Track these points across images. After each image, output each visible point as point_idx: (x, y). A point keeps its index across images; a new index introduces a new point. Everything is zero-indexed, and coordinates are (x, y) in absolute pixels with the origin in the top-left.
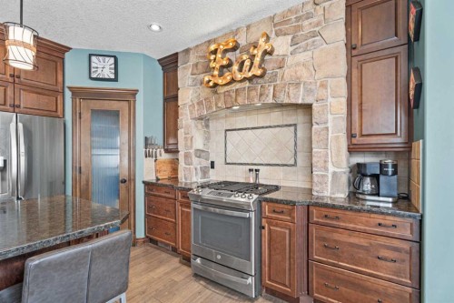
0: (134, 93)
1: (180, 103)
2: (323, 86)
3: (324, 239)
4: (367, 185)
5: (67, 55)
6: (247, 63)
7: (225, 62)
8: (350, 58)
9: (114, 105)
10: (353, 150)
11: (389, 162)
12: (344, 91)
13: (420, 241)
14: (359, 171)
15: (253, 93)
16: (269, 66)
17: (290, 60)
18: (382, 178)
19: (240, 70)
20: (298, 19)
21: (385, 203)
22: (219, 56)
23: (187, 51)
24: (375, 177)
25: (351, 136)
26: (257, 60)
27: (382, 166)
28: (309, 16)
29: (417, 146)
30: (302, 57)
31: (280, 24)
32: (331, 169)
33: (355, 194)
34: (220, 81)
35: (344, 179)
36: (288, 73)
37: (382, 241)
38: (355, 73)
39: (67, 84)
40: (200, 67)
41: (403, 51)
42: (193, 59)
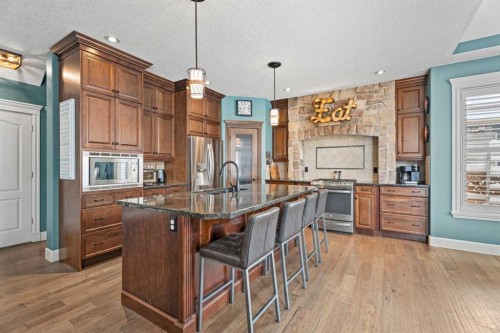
0: (260, 124)
1: (290, 130)
2: (384, 128)
3: (387, 201)
4: (406, 177)
5: (223, 100)
6: (342, 113)
7: (326, 110)
8: (397, 115)
9: (250, 132)
10: (398, 160)
11: (416, 165)
12: (394, 131)
13: (429, 197)
14: (401, 170)
15: (344, 129)
16: (354, 115)
17: (366, 113)
18: (413, 174)
19: (337, 116)
20: (370, 92)
21: (414, 183)
22: (322, 106)
23: (296, 99)
24: (409, 173)
25: (398, 153)
26: (348, 112)
27: (413, 167)
28: (376, 92)
29: (428, 158)
30: (372, 112)
31: (359, 92)
32: (389, 169)
33: (399, 180)
34: (323, 121)
35: (395, 174)
36: (365, 119)
37: (413, 199)
38: (400, 123)
39: (223, 118)
40: (306, 110)
41: (421, 114)
42: (300, 104)
